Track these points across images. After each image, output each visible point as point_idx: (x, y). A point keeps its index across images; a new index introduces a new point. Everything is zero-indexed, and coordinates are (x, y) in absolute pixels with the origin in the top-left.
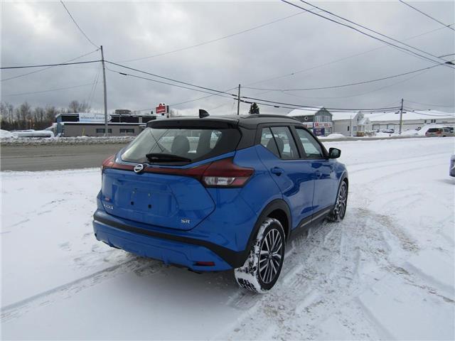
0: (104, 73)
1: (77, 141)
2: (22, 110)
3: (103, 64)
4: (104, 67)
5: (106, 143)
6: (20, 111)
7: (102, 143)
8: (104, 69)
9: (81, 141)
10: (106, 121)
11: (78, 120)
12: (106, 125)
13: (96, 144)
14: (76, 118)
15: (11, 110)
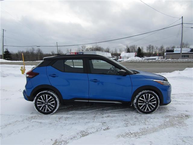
0: (182, 29)
1: (162, 61)
2: (161, 48)
3: (182, 25)
4: (182, 26)
5: (176, 62)
6: (160, 48)
7: (173, 62)
8: (182, 27)
9: (164, 61)
10: (181, 52)
11: (173, 52)
12: (181, 54)
13: (170, 62)
14: (173, 51)
15: (157, 48)
